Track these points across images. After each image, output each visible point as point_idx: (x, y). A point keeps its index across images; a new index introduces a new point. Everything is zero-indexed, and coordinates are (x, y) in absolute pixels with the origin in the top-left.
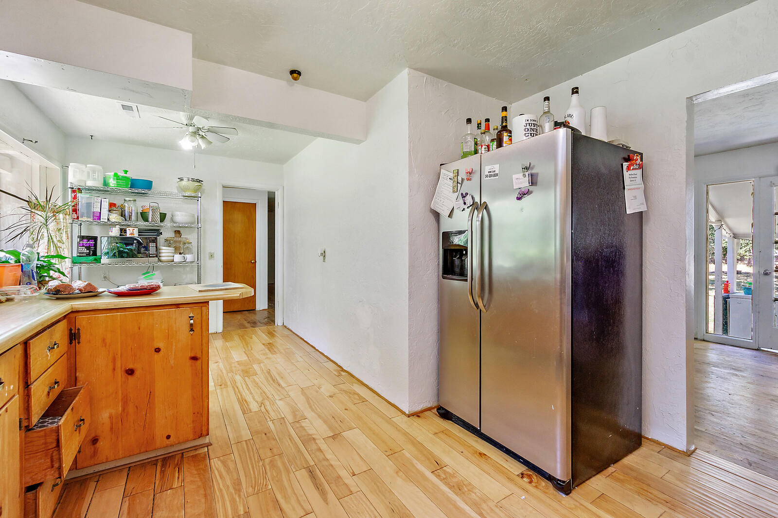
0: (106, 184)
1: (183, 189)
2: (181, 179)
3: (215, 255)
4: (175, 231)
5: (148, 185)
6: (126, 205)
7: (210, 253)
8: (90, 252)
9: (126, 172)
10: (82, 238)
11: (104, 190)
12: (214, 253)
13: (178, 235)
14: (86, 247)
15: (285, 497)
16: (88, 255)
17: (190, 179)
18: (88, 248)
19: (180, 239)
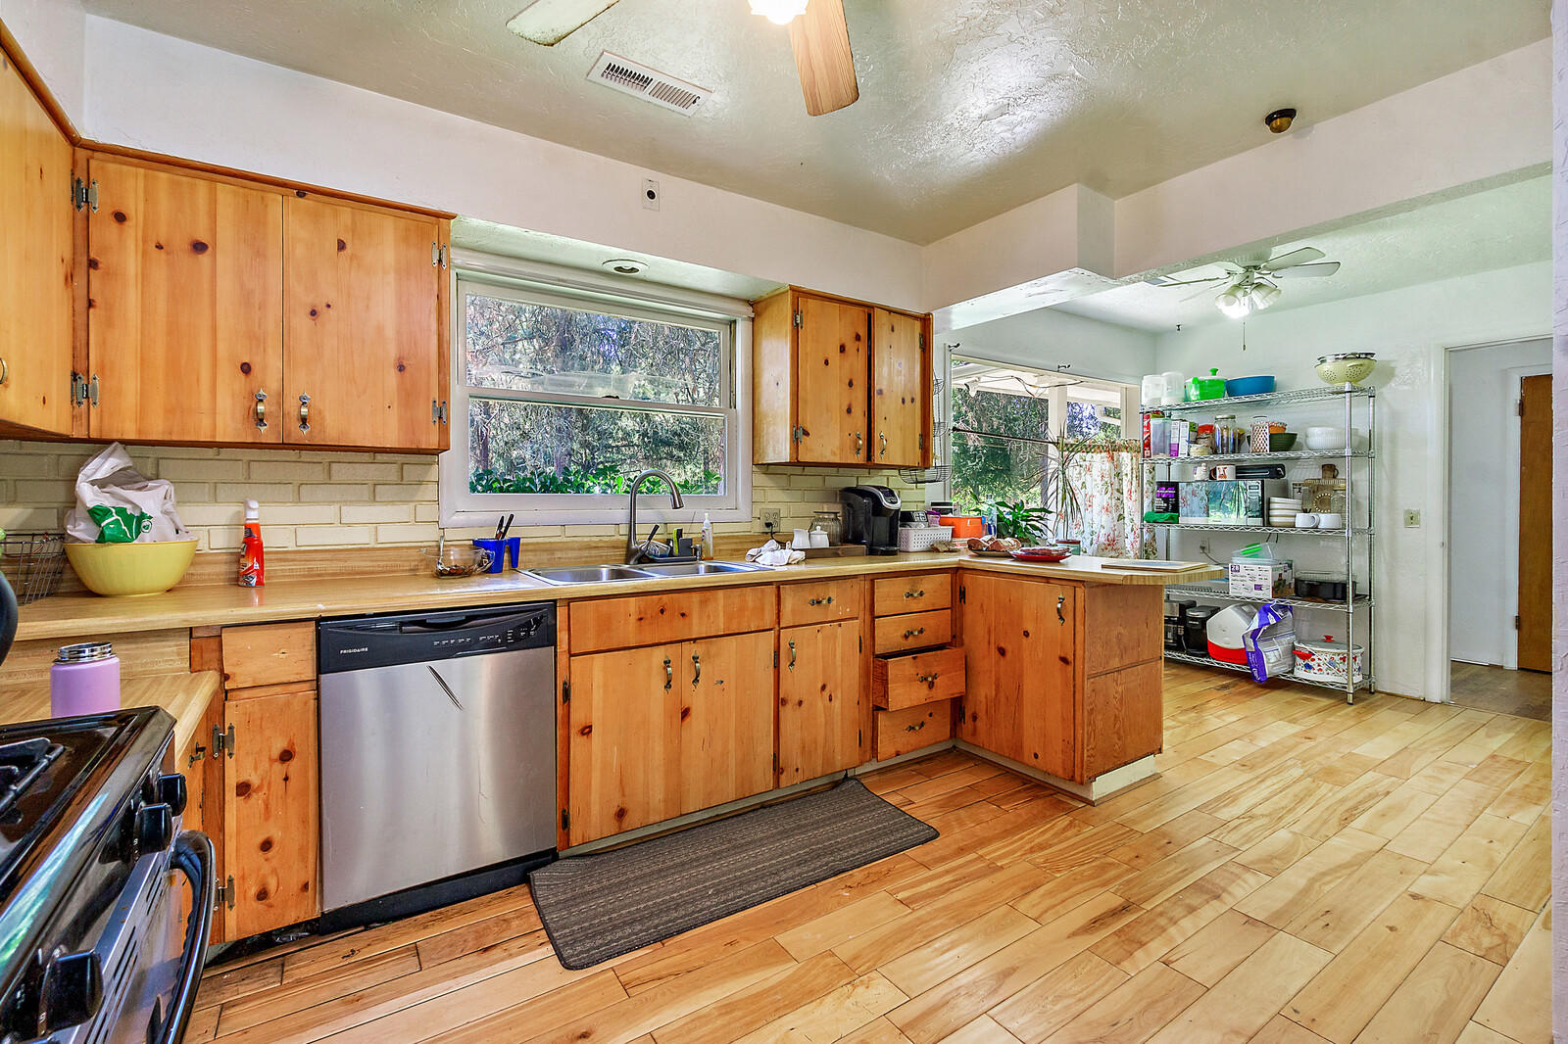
0: (1187, 399)
1: (1330, 379)
2: (1323, 361)
3: (1422, 517)
4: (1323, 466)
5: (1266, 385)
6: (1217, 426)
7: (1408, 512)
8: (1167, 507)
9: (1215, 372)
10: (1161, 484)
11: (1186, 407)
12: (1419, 513)
13: (1328, 473)
14: (1163, 499)
15: (1050, 893)
16: (1166, 510)
17: (1340, 356)
18: (1166, 500)
19: (1332, 482)
